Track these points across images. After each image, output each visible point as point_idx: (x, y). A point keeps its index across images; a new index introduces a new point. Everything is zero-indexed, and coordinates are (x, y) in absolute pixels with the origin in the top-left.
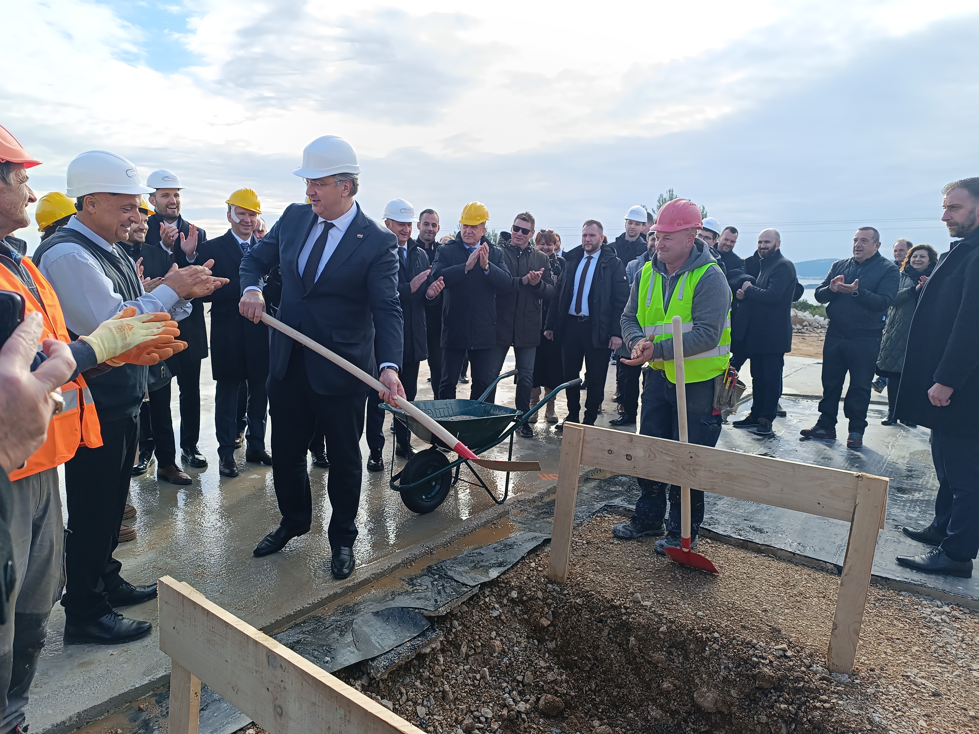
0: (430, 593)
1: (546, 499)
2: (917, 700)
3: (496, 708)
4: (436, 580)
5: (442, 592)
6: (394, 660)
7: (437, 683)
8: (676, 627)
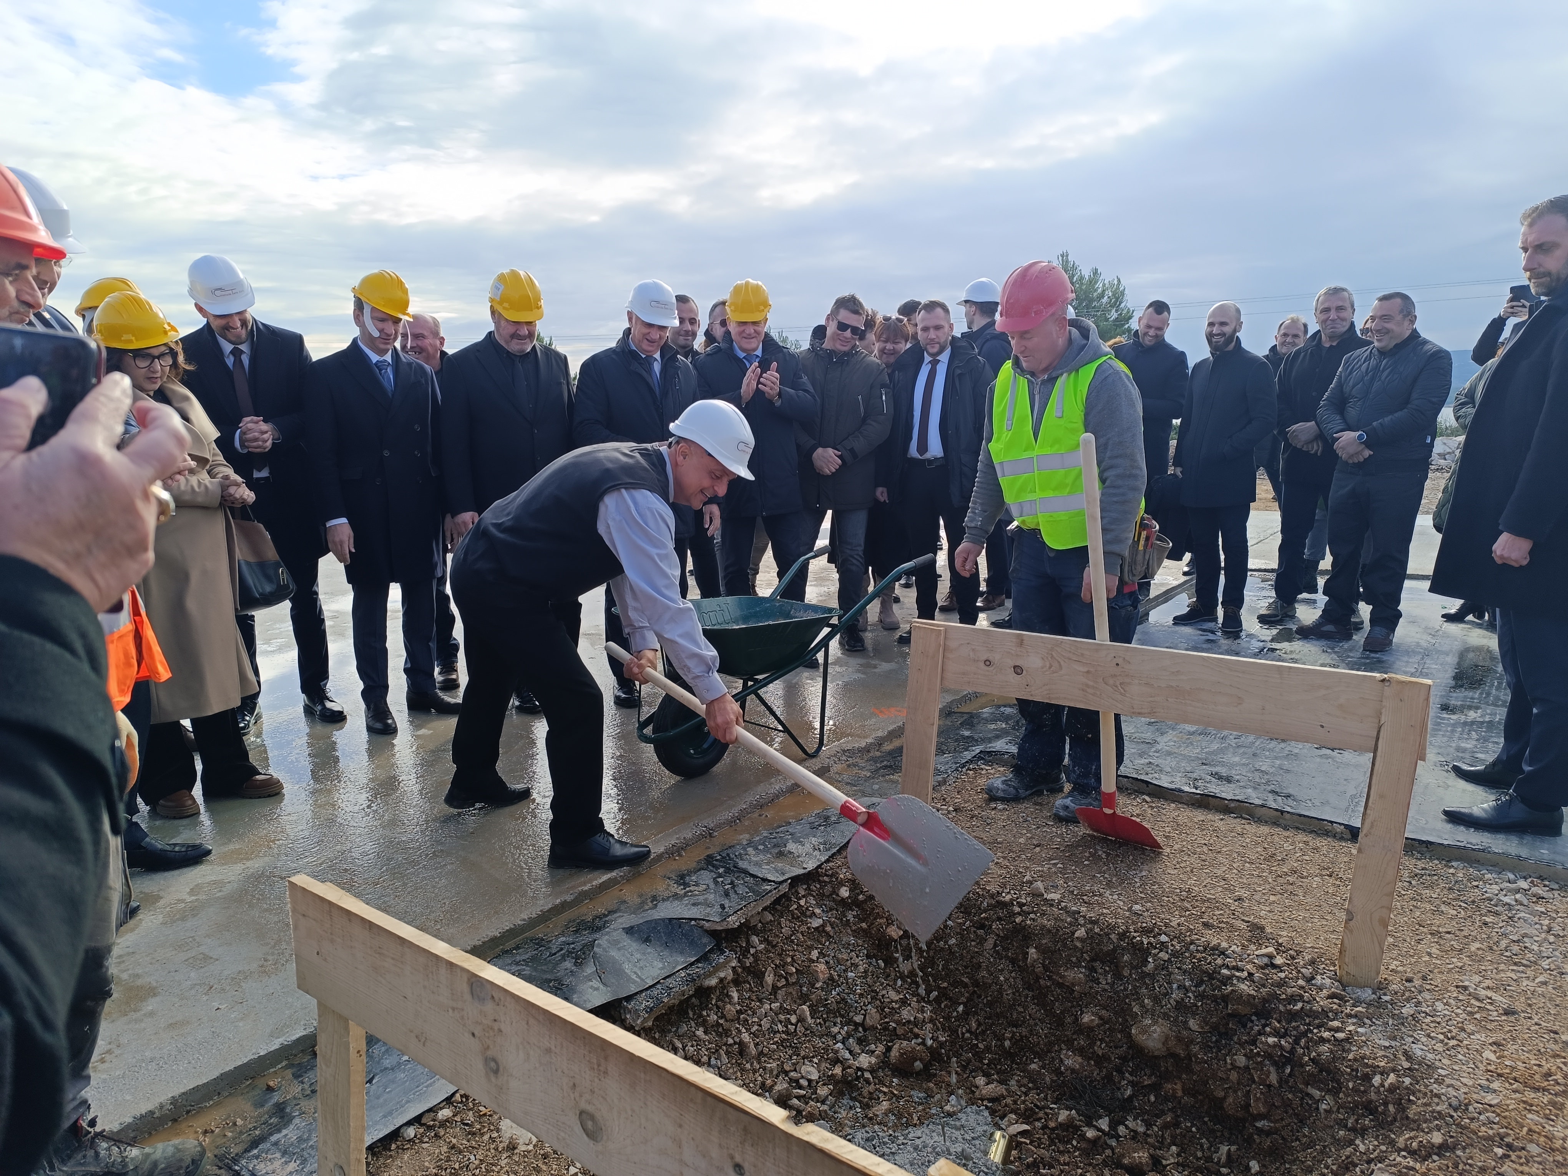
0: (712, 896)
1: (888, 747)
2: (1480, 1021)
3: (823, 1065)
4: (720, 876)
5: (731, 892)
6: (662, 998)
7: (730, 1030)
8: (1101, 930)
